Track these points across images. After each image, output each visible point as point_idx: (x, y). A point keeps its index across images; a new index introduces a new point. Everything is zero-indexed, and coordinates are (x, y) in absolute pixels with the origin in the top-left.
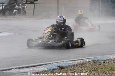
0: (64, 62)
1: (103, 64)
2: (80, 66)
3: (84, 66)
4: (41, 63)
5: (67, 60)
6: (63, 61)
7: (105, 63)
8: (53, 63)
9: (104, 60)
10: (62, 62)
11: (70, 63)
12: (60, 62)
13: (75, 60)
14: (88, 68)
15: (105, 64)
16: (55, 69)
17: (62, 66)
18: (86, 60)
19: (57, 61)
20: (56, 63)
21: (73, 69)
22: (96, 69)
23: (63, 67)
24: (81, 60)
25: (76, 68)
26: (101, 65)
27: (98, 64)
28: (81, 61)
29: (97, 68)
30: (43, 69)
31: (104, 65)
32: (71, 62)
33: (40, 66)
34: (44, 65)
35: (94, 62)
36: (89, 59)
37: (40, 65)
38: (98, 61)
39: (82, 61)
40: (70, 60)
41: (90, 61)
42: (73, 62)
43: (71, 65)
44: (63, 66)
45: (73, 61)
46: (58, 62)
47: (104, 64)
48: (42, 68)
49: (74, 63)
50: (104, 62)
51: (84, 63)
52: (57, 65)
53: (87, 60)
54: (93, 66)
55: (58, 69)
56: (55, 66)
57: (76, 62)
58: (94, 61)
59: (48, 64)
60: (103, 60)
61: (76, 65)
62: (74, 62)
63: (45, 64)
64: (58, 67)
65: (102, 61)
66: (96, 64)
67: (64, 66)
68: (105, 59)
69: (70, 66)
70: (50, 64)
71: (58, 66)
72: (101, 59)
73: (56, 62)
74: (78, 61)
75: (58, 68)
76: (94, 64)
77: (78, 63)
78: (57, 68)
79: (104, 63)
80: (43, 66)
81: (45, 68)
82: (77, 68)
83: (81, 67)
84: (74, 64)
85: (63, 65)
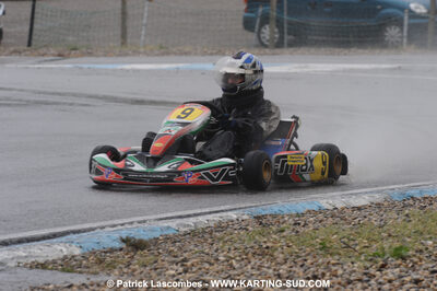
0: (144, 221)
1: (292, 227)
2: (206, 236)
3: (220, 239)
4: (56, 226)
5: (156, 213)
6: (141, 219)
7: (303, 223)
8: (102, 228)
9: (298, 215)
10: (139, 222)
11: (169, 228)
12: (131, 223)
13: (189, 216)
14: (237, 245)
15: (301, 230)
16: (112, 250)
17: (137, 238)
18: (230, 213)
19: (119, 218)
20: (114, 226)
21: (180, 249)
22: (267, 248)
23: (141, 241)
24: (210, 213)
25: (192, 247)
26: (284, 234)
27: (274, 228)
28: (210, 217)
29: (269, 244)
30: (64, 250)
31: (297, 232)
32: (173, 224)
33: (55, 240)
34: (69, 237)
35: (261, 223)
36: (241, 212)
37: (54, 236)
38: (274, 216)
39: (216, 218)
40: (170, 215)
41: (245, 217)
42: (179, 221)
43: (171, 233)
44: (142, 237)
45: (180, 217)
46: (122, 225)
47: (297, 228)
48: (59, 248)
49: (185, 226)
50: (299, 220)
51: (220, 227)
52: (117, 236)
53: (233, 215)
54: (257, 237)
55: (121, 249)
56: (109, 238)
57: (191, 221)
58: (258, 218)
59: (85, 231)
60: (294, 212)
61: (193, 234)
62: (185, 221)
63: (74, 232)
64: (123, 241)
65: (291, 216)
66: (266, 230)
67: (146, 238)
68: (302, 211)
69: (167, 238)
70: (93, 229)
71: (124, 237)
72: (286, 212)
73: (115, 222)
74: (200, 218)
75: (124, 245)
76: (260, 229)
77: (199, 226)
78: (118, 245)
79: (295, 224)
80: (63, 239)
81: (74, 245)
82: (196, 246)
83: (210, 240)
84: (183, 230)
85: (141, 233)
